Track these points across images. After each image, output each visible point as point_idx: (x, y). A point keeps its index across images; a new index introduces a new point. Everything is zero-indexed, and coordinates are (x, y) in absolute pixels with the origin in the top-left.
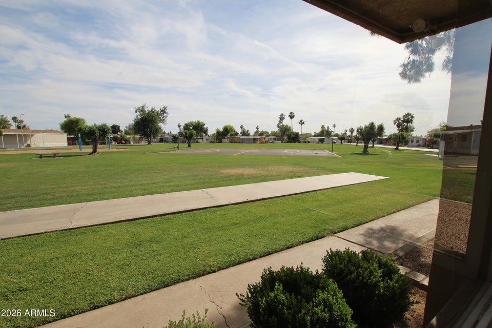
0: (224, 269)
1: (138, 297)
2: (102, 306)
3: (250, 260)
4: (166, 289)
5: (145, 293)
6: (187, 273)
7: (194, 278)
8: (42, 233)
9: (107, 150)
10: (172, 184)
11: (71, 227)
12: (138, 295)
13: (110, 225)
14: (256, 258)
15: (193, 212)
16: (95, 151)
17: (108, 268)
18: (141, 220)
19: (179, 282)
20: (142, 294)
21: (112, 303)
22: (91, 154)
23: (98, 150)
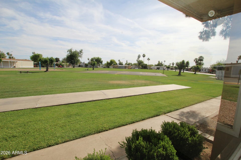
0: (111, 129)
1: (70, 142)
2: (53, 146)
3: (124, 125)
4: (84, 138)
5: (74, 140)
6: (94, 131)
7: (97, 133)
8: (23, 109)
9: (53, 70)
10: (85, 87)
11: (36, 107)
12: (70, 141)
13: (56, 106)
14: (127, 125)
15: (96, 101)
16: (47, 70)
17: (55, 127)
18: (71, 105)
19: (90, 135)
20: (72, 140)
21: (58, 144)
22: (45, 71)
23: (49, 70)
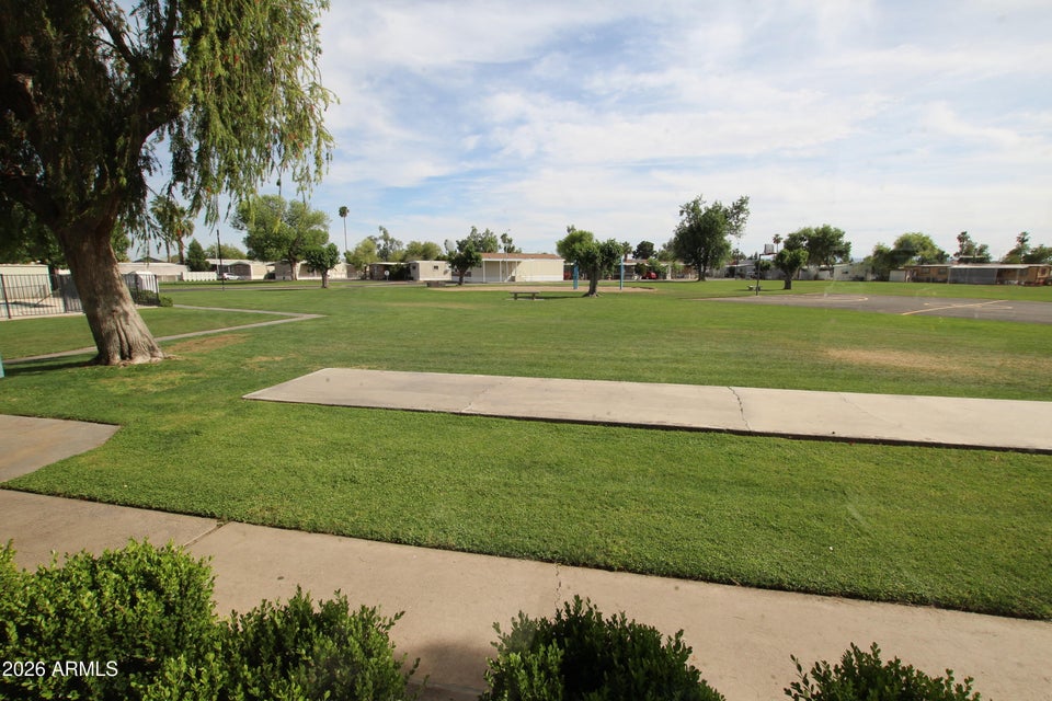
0: (634, 571)
1: (456, 553)
2: (405, 543)
4: (504, 560)
5: (470, 551)
6: (556, 548)
7: (563, 562)
8: (427, 411)
9: (616, 289)
10: (681, 366)
11: (463, 411)
12: (457, 550)
13: (514, 421)
15: (673, 433)
16: (592, 291)
17: (456, 490)
18: (566, 425)
19: (531, 559)
20: (463, 550)
21: (420, 545)
22: (586, 295)
23: (599, 289)
